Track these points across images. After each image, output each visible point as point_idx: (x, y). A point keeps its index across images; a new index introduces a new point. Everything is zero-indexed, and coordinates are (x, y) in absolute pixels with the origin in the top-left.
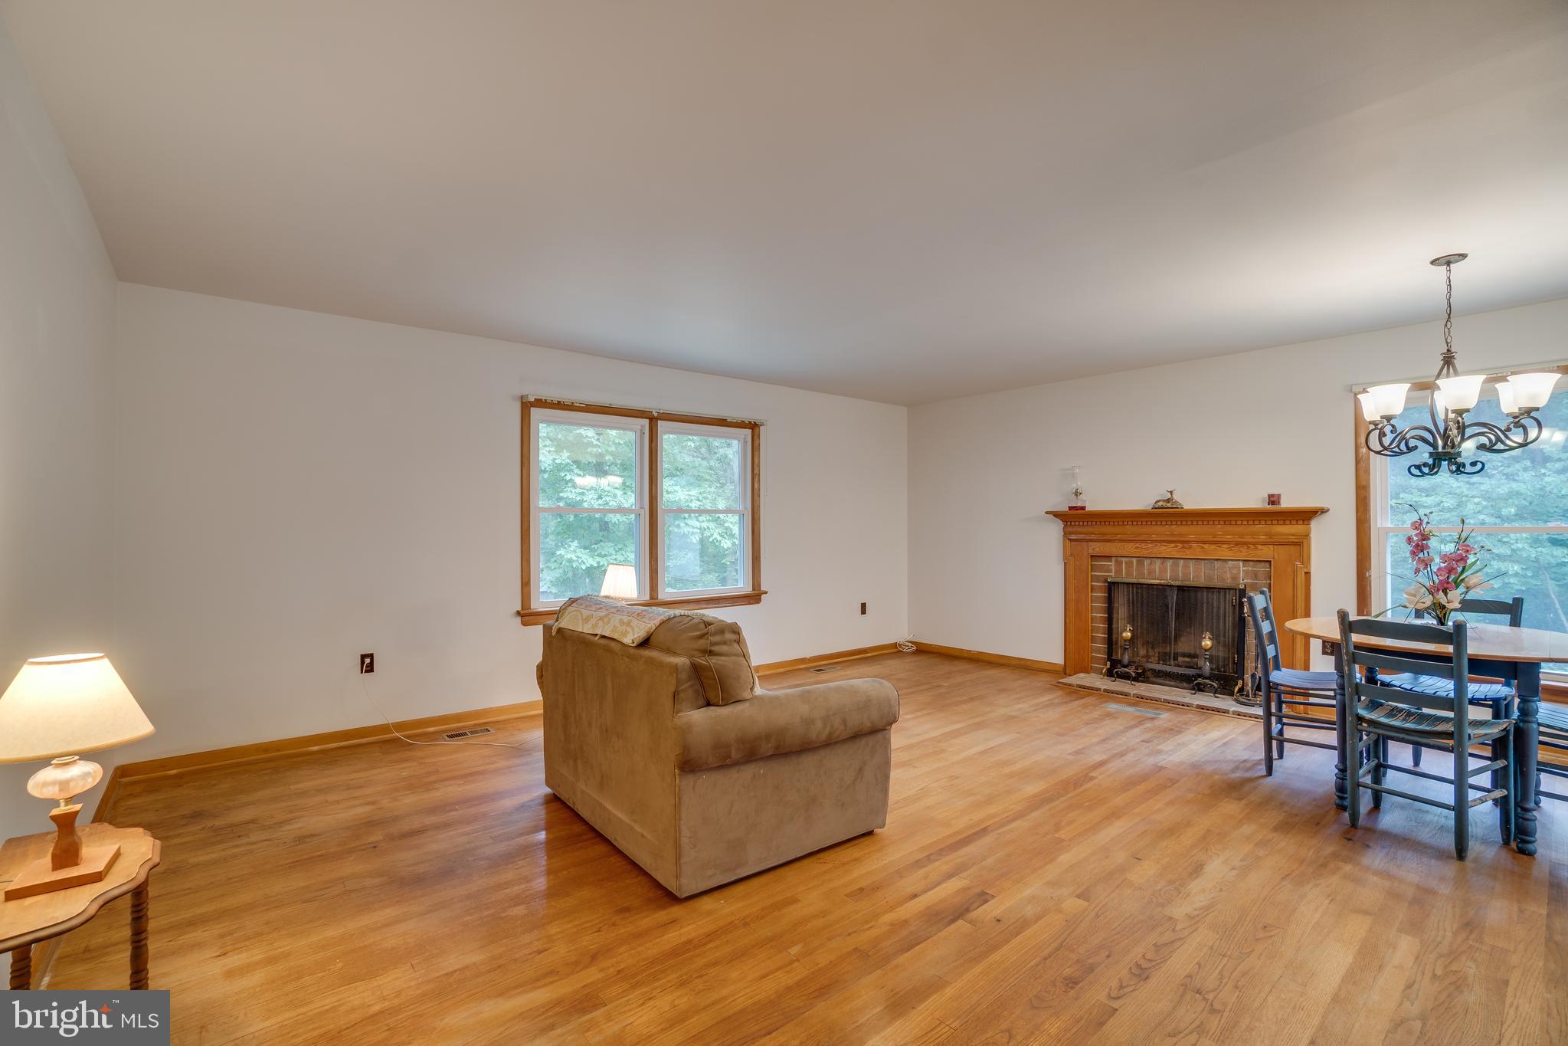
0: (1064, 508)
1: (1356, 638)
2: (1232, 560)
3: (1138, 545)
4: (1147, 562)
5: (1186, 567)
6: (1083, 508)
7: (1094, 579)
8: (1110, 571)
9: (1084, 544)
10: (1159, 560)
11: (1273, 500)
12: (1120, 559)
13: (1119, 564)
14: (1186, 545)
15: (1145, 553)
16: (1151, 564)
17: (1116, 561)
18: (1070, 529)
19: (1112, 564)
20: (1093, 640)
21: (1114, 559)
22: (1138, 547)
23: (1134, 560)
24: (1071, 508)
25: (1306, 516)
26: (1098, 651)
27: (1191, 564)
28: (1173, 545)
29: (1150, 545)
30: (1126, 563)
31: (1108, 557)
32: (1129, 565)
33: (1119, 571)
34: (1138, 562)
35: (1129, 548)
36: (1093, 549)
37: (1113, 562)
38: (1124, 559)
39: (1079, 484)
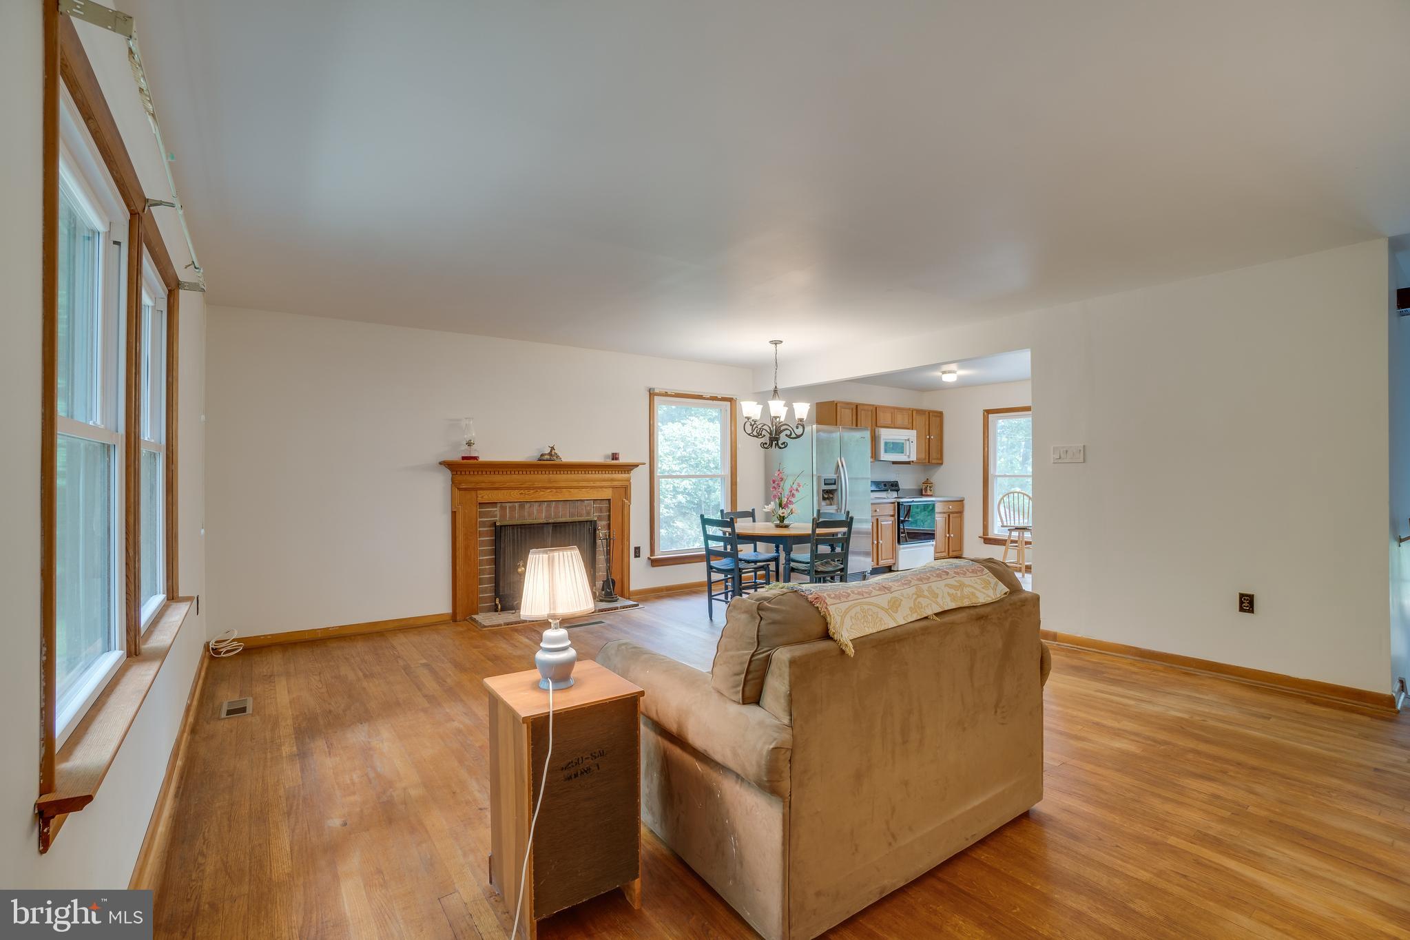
0: (456, 457)
1: (819, 531)
2: (587, 500)
3: (522, 491)
4: (527, 506)
5: (556, 507)
6: (475, 458)
7: (483, 524)
8: (495, 516)
9: (473, 493)
10: (537, 504)
11: (615, 456)
12: (504, 504)
13: (503, 509)
14: (558, 490)
15: (527, 498)
16: (531, 506)
17: (501, 507)
18: (459, 478)
19: (497, 510)
20: (481, 582)
21: (499, 505)
22: (522, 493)
23: (517, 505)
24: (464, 458)
25: (629, 468)
26: (484, 591)
27: (560, 505)
28: (549, 490)
29: (532, 491)
30: (510, 507)
31: (494, 504)
32: (513, 509)
33: (503, 516)
34: (520, 506)
35: (515, 495)
36: (482, 497)
37: (498, 508)
38: (508, 505)
39: (472, 435)
